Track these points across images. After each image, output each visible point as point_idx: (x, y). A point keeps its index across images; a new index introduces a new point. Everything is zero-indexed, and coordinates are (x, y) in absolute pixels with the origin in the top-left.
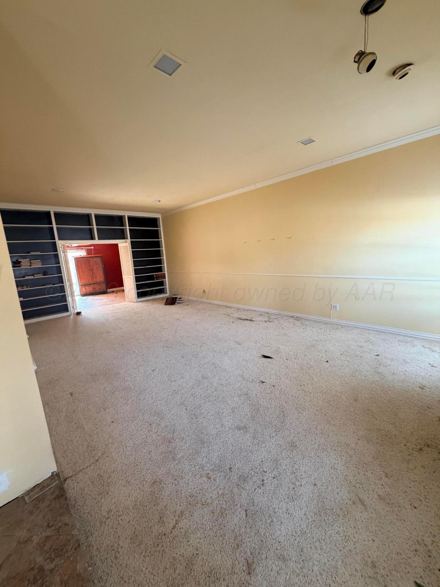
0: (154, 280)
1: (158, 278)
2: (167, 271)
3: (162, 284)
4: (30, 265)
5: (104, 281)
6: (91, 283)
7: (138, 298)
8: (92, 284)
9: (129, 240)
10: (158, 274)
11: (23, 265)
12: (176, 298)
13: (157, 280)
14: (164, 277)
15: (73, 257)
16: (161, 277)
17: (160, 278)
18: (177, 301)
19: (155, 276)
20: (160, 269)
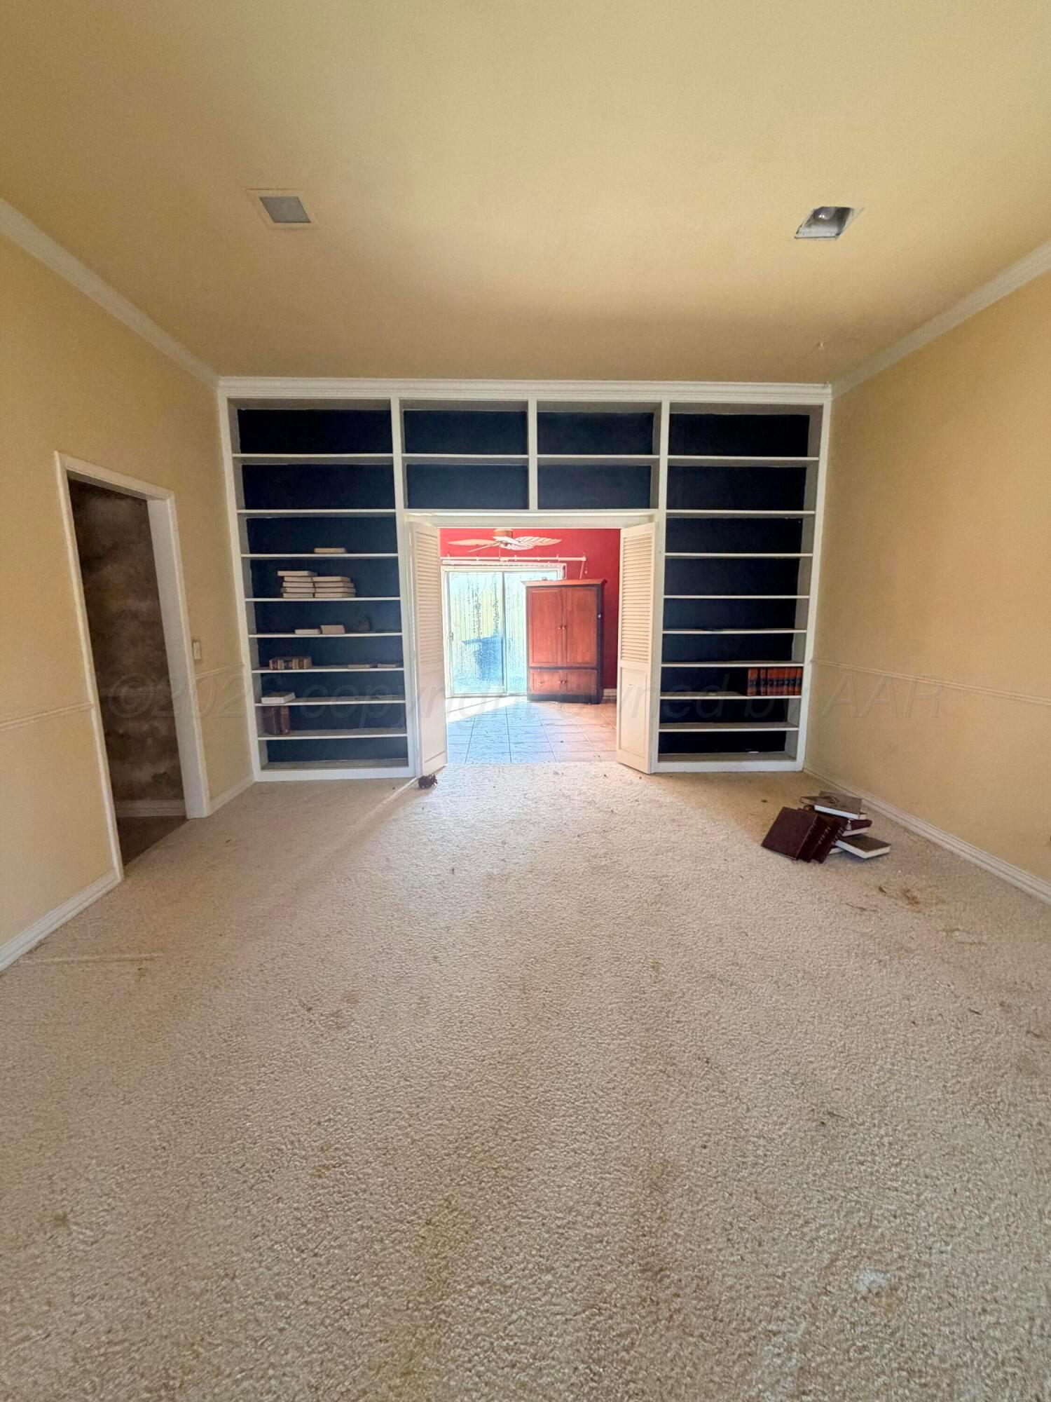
0: (745, 694)
1: (764, 681)
2: (812, 661)
3: (779, 712)
4: (312, 590)
5: (595, 665)
6: (560, 665)
7: (660, 760)
8: (561, 668)
9: (661, 513)
10: (767, 669)
11: (288, 590)
12: (840, 823)
13: (759, 693)
14: (794, 682)
15: (523, 582)
16: (780, 683)
17: (775, 689)
18: (840, 843)
19: (751, 676)
20: (783, 648)
